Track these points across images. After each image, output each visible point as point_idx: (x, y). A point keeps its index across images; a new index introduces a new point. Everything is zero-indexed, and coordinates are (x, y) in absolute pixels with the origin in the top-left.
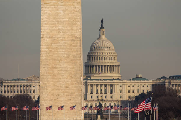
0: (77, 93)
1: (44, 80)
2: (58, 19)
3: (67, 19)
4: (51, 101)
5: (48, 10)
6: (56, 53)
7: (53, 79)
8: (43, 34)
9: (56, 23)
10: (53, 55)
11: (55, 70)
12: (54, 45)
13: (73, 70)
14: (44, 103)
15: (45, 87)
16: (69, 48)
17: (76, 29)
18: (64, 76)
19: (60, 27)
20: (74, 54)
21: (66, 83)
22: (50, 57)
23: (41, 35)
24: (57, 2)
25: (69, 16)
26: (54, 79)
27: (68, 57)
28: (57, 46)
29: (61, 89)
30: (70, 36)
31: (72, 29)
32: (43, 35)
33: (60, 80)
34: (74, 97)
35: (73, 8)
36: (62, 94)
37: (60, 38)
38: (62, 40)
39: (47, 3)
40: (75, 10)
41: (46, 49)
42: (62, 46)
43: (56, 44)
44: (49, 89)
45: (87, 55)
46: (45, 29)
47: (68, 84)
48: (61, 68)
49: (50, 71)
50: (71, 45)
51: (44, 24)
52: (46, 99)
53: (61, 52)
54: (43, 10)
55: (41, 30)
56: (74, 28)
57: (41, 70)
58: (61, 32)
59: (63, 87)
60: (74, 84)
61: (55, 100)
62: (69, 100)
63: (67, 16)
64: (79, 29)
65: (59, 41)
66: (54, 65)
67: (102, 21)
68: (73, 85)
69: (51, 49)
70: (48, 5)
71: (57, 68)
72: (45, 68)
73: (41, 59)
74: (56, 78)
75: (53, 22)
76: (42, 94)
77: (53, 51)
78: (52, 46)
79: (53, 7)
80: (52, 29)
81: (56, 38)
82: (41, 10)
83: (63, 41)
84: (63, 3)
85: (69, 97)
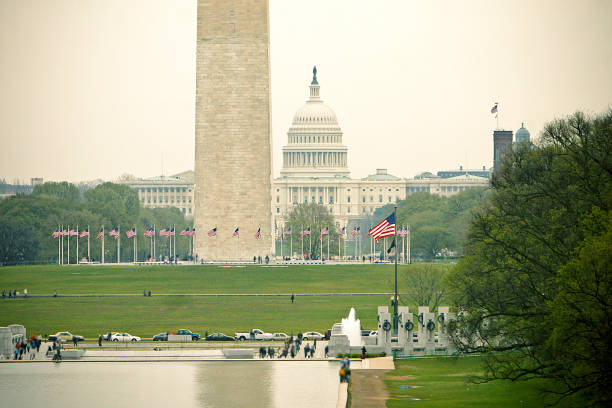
0: (263, 205)
1: (202, 180)
2: (228, 69)
3: (244, 69)
4: (213, 220)
6: (224, 130)
7: (218, 179)
9: (224, 75)
10: (218, 135)
11: (222, 163)
12: (219, 116)
13: (255, 161)
14: (203, 225)
16: (247, 121)
18: (239, 173)
20: (256, 133)
21: (242, 186)
22: (213, 138)
24: (224, 36)
25: (247, 63)
26: (220, 178)
27: (246, 138)
28: (225, 118)
29: (234, 197)
30: (249, 99)
31: (252, 87)
33: (231, 181)
34: (256, 211)
35: (254, 48)
36: (235, 206)
37: (231, 104)
38: (234, 107)
39: (206, 40)
40: (260, 51)
42: (235, 118)
43: (224, 113)
44: (212, 198)
45: (289, 134)
47: (246, 188)
48: (232, 159)
49: (212, 165)
50: (250, 116)
51: (202, 77)
52: (206, 215)
53: (234, 129)
58: (233, 92)
59: (238, 194)
60: (257, 188)
61: (222, 217)
62: (247, 217)
63: (244, 63)
65: (229, 109)
66: (219, 153)
67: (315, 71)
68: (256, 190)
69: (214, 124)
70: (208, 42)
71: (224, 159)
74: (223, 176)
75: (218, 75)
76: (199, 205)
77: (218, 127)
78: (216, 118)
79: (219, 45)
80: (217, 87)
81: (224, 104)
83: (237, 109)
84: (237, 40)
85: (248, 212)
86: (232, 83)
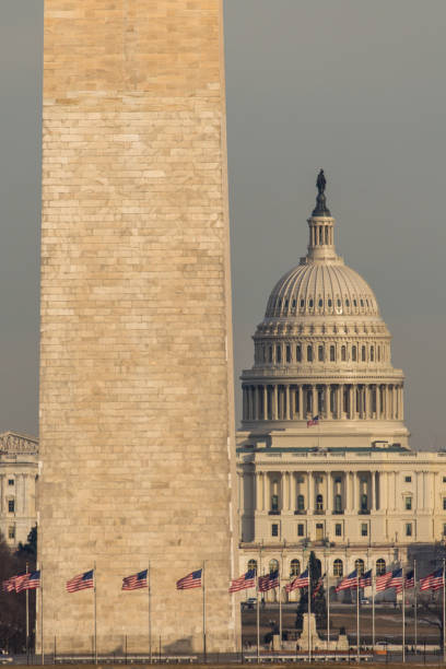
0: (209, 513)
1: (57, 450)
2: (120, 174)
3: (162, 174)
4: (87, 550)
5: (73, 130)
6: (114, 327)
7: (99, 449)
8: (54, 240)
9: (112, 189)
10: (96, 339)
11: (108, 409)
12: (101, 292)
13: (191, 405)
14: (58, 560)
15: (60, 485)
16: (169, 303)
17: (202, 217)
18: (149, 434)
19: (130, 208)
20: (191, 332)
21: (157, 466)
22: (86, 347)
23: (44, 248)
24: (113, 93)
25: (169, 160)
26: (103, 446)
27: (167, 345)
28: (114, 297)
29: (136, 492)
30: (174, 249)
31: (183, 218)
32: (52, 248)
33: (131, 452)
34: (191, 528)
35: (188, 122)
36: (139, 517)
37: (129, 261)
38: (138, 268)
39: (68, 102)
40: (200, 130)
41: (66, 312)
42: (141, 297)
43: (110, 285)
44: (82, 495)
45: (255, 339)
46: (60, 218)
47: (167, 470)
48: (132, 399)
49: (83, 414)
50: (178, 292)
51: (56, 196)
52: (68, 538)
53: (135, 323)
54: (50, 133)
55: (44, 225)
56: (196, 214)
57: (42, 406)
58: (135, 231)
59: (147, 484)
60: (196, 470)
61: (108, 543)
62: (172, 543)
63: (162, 159)
64: (214, 217)
65: (126, 275)
66: (101, 384)
67: (321, 182)
68: (192, 476)
69: (87, 312)
70: (73, 107)
71: (114, 399)
72: (63, 399)
73: (43, 356)
74: (110, 441)
75: (98, 189)
76: (50, 516)
77: (97, 318)
78: (92, 297)
79: (98, 115)
80: (93, 218)
81: (112, 261)
82: (44, 131)
83: (144, 275)
84: (142, 101)
85: (173, 531)
86: (131, 210)
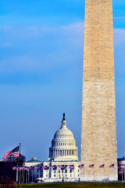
0: (113, 154)
1: (84, 143)
2: (97, 93)
3: (104, 93)
4: (90, 161)
5: (88, 85)
6: (95, 120)
7: (92, 143)
8: (84, 105)
9: (95, 96)
10: (92, 122)
11: (94, 135)
12: (93, 114)
13: (109, 134)
15: (85, 149)
16: (105, 116)
17: (111, 100)
18: (102, 140)
19: (98, 99)
20: (109, 121)
21: (103, 146)
22: (90, 124)
23: (83, 106)
24: (95, 79)
25: (106, 90)
26: (93, 142)
27: (105, 123)
28: (95, 115)
29: (99, 151)
30: (107, 106)
31: (108, 101)
32: (84, 106)
33: (98, 143)
34: (110, 157)
35: (109, 84)
36: (100, 155)
37: (98, 108)
38: (100, 110)
39: (87, 80)
40: (111, 85)
41: (87, 117)
42: (100, 115)
43: (95, 113)
44: (89, 151)
46: (86, 101)
47: (105, 146)
48: (98, 133)
49: (89, 136)
50: (107, 114)
51: (85, 97)
52: (86, 159)
53: (99, 119)
54: (84, 86)
55: (83, 102)
56: (110, 100)
57: (82, 135)
58: (99, 103)
59: (101, 149)
60: (110, 146)
61: (94, 160)
62: (106, 160)
63: (104, 90)
64: (114, 100)
65: (97, 111)
66: (93, 131)
68: (109, 147)
69: (90, 117)
70: (88, 81)
71: (95, 133)
72: (86, 133)
73: (82, 126)
74: (95, 141)
75: (93, 95)
76: (83, 155)
77: (92, 119)
78: (91, 115)
79: (93, 83)
80: (92, 101)
81: (95, 108)
82: (83, 85)
83: (101, 111)
84: (101, 80)
85: (106, 158)
86: (99, 99)
